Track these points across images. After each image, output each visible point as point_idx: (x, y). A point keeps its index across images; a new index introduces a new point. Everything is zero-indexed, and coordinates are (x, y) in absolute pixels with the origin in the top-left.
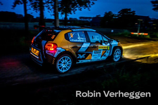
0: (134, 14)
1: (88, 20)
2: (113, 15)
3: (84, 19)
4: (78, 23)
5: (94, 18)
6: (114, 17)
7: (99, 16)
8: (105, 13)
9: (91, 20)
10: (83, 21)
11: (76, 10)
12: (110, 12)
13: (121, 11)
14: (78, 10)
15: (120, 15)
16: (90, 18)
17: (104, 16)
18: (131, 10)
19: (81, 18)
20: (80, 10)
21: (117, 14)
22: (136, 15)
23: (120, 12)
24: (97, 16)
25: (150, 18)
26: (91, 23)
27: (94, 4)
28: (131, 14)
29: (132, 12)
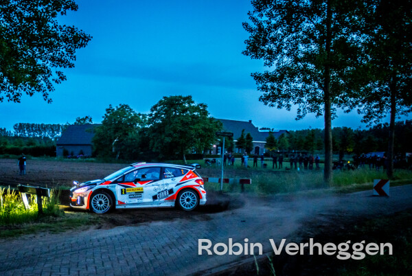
0: (205, 113)
1: (47, 134)
2: (135, 119)
3: (36, 131)
4: (10, 146)
5: (68, 129)
6: (138, 125)
7: (87, 121)
8: (107, 110)
9: (59, 134)
10: (31, 141)
12: (124, 108)
13: (161, 103)
15: (157, 116)
16: (54, 128)
17: (104, 122)
18: (193, 102)
19: (20, 127)
20: (16, 99)
21: (150, 112)
22: (211, 119)
23: (158, 108)
24: (79, 120)
25: (257, 128)
26: (58, 145)
27: (63, 78)
28: (196, 114)
29: (196, 109)
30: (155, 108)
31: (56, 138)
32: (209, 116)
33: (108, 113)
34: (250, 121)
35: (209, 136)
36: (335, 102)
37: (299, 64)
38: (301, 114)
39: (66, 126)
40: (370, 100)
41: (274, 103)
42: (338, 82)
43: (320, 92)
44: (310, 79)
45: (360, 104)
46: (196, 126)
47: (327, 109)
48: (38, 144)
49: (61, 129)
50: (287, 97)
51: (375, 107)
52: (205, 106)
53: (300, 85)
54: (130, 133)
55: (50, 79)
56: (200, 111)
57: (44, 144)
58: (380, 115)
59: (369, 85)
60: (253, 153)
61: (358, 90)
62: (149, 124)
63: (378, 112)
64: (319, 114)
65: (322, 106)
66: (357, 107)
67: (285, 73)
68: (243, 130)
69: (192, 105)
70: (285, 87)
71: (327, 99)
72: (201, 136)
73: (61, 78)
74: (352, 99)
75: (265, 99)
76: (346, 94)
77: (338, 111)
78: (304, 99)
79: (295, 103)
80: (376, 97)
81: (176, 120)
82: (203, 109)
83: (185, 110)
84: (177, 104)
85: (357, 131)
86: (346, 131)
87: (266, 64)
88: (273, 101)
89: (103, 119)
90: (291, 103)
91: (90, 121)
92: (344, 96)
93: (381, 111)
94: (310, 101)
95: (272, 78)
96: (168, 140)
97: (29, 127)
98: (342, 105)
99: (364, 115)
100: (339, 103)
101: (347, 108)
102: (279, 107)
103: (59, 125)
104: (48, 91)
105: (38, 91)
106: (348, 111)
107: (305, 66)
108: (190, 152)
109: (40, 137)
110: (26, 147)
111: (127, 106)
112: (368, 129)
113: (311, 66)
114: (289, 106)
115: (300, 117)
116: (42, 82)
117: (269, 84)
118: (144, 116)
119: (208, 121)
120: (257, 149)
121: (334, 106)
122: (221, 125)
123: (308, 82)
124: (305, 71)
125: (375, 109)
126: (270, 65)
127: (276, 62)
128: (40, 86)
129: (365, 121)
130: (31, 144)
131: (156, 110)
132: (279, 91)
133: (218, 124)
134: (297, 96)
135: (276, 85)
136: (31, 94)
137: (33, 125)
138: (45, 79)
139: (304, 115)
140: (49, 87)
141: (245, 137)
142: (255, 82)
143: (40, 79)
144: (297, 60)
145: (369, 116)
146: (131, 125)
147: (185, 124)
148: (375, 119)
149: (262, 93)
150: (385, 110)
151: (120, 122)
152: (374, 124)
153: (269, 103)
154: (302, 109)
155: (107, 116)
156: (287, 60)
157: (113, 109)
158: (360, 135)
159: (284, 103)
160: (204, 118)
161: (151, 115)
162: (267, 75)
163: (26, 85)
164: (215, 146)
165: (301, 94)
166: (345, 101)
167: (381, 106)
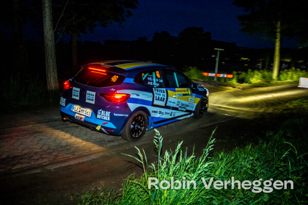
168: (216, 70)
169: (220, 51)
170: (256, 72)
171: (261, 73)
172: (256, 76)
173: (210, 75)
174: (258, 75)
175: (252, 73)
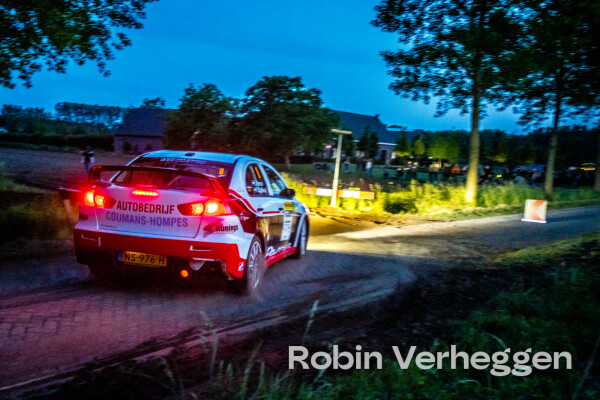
0: (318, 101)
1: (102, 119)
2: (224, 105)
3: (85, 114)
4: (49, 134)
5: (132, 115)
6: (228, 114)
7: (158, 105)
8: (187, 90)
9: (119, 121)
10: (79, 128)
11: (37, 67)
12: (209, 90)
13: (260, 84)
14: (48, 67)
15: (253, 103)
16: (112, 111)
17: (182, 107)
18: (302, 86)
19: (65, 108)
20: (60, 68)
21: (243, 97)
22: (326, 110)
24: (147, 103)
25: (385, 126)
26: (117, 135)
27: (126, 43)
28: (305, 102)
29: (306, 95)
30: (250, 91)
31: (115, 126)
32: (323, 106)
33: (188, 94)
34: (377, 116)
35: (321, 133)
36: (487, 96)
37: (444, 42)
38: (442, 110)
39: (128, 109)
40: (529, 96)
41: (408, 93)
42: (491, 69)
43: (468, 81)
44: (456, 63)
45: (518, 100)
46: (305, 119)
47: (475, 105)
48: (89, 132)
49: (121, 114)
50: (425, 85)
51: (536, 105)
52: (318, 92)
53: (443, 71)
54: (215, 124)
55: (108, 43)
56: (310, 98)
57: (97, 133)
58: (540, 116)
59: (530, 76)
60: (377, 158)
61: (516, 82)
62: (242, 112)
63: (539, 112)
64: (465, 111)
65: (469, 101)
66: (513, 105)
67: (425, 54)
68: (367, 128)
69: (302, 89)
70: (424, 73)
71: (477, 92)
72: (310, 132)
73: (123, 42)
74: (507, 93)
75: (397, 87)
76: (500, 86)
77: (489, 107)
78: (447, 90)
79: (436, 95)
80: (538, 92)
81: (279, 108)
82: (315, 96)
83: (291, 96)
84: (281, 88)
85: (512, 136)
86: (499, 134)
87: (401, 40)
88: (408, 91)
89: (180, 103)
90: (430, 94)
91: (163, 104)
92: (499, 89)
93: (542, 112)
94: (454, 93)
95: (408, 60)
96: (268, 135)
97: (78, 108)
98: (495, 100)
99: (520, 115)
100: (491, 98)
101: (500, 105)
102: (414, 99)
103: (118, 109)
104: (104, 60)
105: (91, 58)
106: (502, 109)
107: (451, 45)
108: (295, 154)
109: (93, 123)
110: (71, 135)
111: (213, 87)
112: (525, 134)
113: (458, 47)
114: (427, 98)
115: (441, 114)
116: (97, 47)
117: (403, 68)
118: (237, 102)
119: (321, 113)
120: (384, 152)
121: (484, 102)
122: (339, 119)
123: (453, 67)
124: (450, 53)
125: (535, 109)
126: (405, 41)
127: (413, 38)
128: (94, 52)
129: (522, 123)
130: (79, 131)
131: (252, 94)
132: (416, 77)
133: (335, 117)
134: (438, 85)
135: (412, 70)
136: (81, 63)
137: (82, 106)
138: (102, 42)
139: (446, 111)
140: (107, 55)
141: (369, 137)
142: (385, 63)
143: (93, 41)
144: (440, 37)
145: (527, 117)
146: (219, 113)
147: (291, 115)
148: (534, 122)
149: (394, 79)
150: (547, 110)
151: (203, 107)
152: (532, 129)
153: (403, 93)
154: (443, 102)
155: (186, 100)
156: (428, 36)
157: (194, 90)
158: (515, 141)
159: (421, 93)
160: (317, 108)
161: (245, 100)
162: (401, 55)
163: (73, 50)
164: (329, 147)
165: (443, 82)
166: (500, 96)
167: (543, 104)
168: (336, 182)
169: (344, 135)
170: (428, 186)
171: (440, 189)
172: (428, 196)
173: (321, 192)
174: (433, 193)
175: (420, 189)
